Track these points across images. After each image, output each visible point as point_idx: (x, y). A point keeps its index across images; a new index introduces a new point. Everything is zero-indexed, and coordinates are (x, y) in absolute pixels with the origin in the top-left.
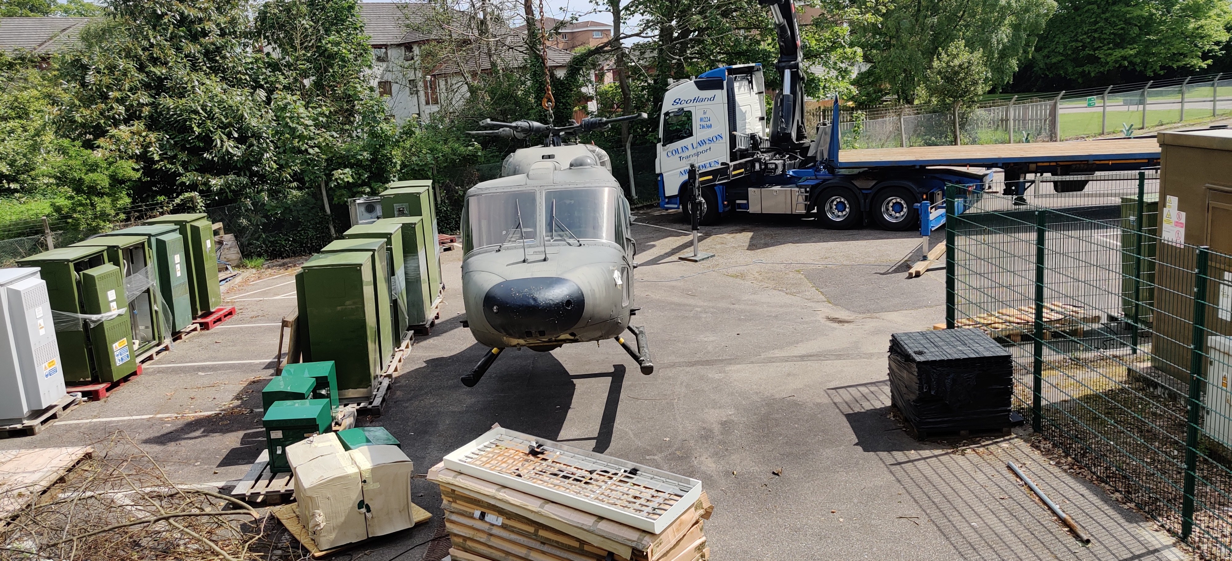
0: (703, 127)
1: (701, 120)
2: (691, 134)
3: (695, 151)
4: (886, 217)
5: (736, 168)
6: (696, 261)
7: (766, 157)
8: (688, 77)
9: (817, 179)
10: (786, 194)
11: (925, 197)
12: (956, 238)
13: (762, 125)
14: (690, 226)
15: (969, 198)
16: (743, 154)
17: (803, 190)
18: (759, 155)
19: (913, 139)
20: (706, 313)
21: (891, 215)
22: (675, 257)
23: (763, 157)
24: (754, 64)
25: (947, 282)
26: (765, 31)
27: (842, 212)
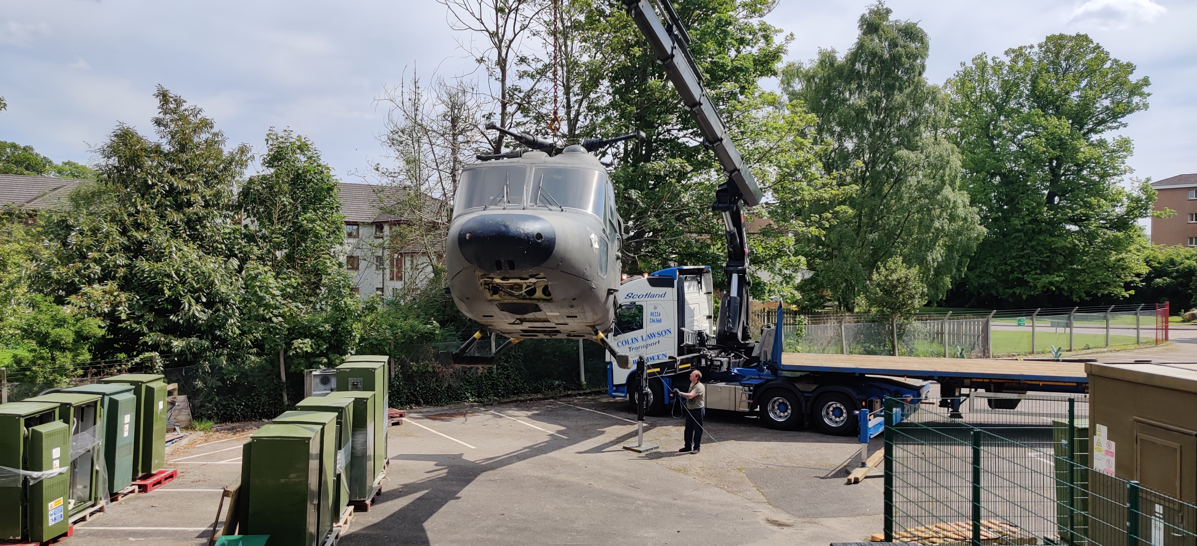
0: (653, 321)
1: (652, 314)
2: (641, 327)
3: (644, 343)
4: (826, 420)
5: (683, 362)
6: (640, 452)
7: (712, 354)
8: (641, 273)
9: (760, 379)
10: (730, 391)
11: (864, 404)
12: (894, 447)
13: (710, 323)
14: (636, 416)
15: (907, 407)
16: (690, 349)
17: (747, 388)
18: (706, 352)
19: (853, 345)
20: (648, 506)
21: (831, 419)
22: (619, 447)
23: (709, 354)
24: (703, 267)
25: (885, 493)
26: (715, 236)
27: (784, 413)
